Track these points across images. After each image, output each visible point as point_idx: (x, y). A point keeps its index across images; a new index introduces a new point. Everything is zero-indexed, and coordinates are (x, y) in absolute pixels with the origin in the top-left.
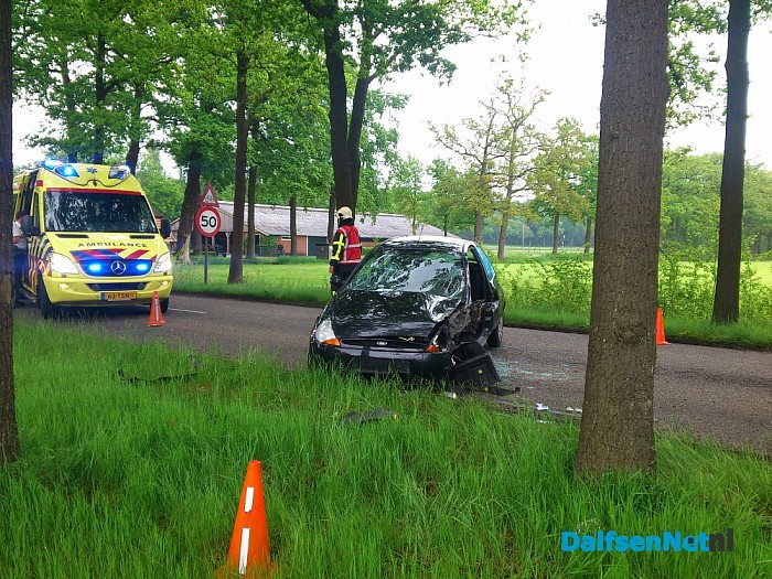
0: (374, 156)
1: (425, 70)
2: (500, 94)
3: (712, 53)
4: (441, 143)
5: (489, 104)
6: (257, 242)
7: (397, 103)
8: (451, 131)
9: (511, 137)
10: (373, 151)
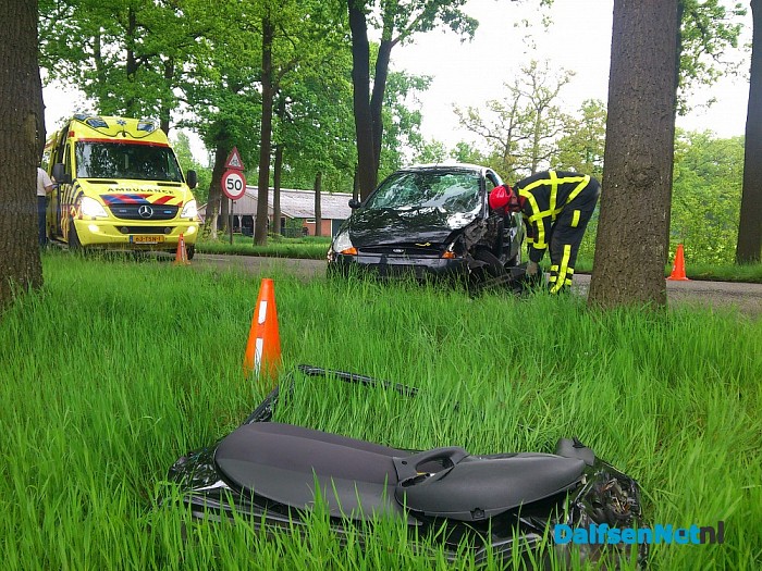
0: (398, 138)
1: (447, 27)
2: (525, 77)
3: (738, 6)
4: (465, 126)
5: (514, 86)
6: (283, 225)
7: (420, 84)
8: (475, 113)
9: (536, 118)
10: (396, 132)
